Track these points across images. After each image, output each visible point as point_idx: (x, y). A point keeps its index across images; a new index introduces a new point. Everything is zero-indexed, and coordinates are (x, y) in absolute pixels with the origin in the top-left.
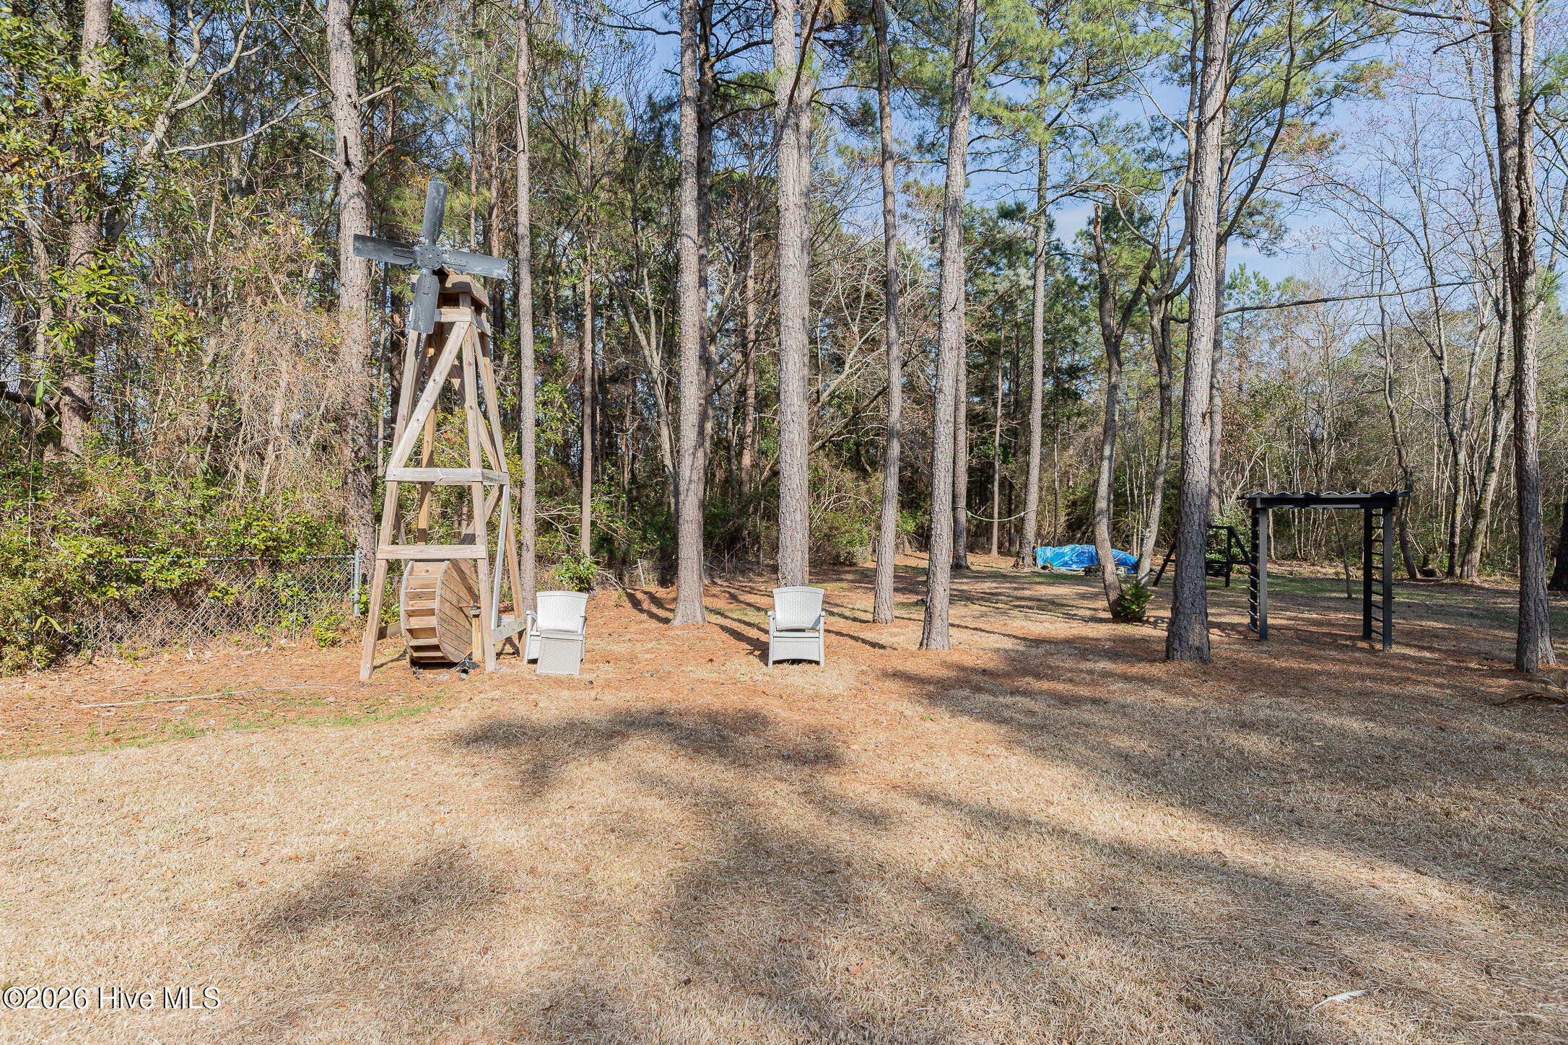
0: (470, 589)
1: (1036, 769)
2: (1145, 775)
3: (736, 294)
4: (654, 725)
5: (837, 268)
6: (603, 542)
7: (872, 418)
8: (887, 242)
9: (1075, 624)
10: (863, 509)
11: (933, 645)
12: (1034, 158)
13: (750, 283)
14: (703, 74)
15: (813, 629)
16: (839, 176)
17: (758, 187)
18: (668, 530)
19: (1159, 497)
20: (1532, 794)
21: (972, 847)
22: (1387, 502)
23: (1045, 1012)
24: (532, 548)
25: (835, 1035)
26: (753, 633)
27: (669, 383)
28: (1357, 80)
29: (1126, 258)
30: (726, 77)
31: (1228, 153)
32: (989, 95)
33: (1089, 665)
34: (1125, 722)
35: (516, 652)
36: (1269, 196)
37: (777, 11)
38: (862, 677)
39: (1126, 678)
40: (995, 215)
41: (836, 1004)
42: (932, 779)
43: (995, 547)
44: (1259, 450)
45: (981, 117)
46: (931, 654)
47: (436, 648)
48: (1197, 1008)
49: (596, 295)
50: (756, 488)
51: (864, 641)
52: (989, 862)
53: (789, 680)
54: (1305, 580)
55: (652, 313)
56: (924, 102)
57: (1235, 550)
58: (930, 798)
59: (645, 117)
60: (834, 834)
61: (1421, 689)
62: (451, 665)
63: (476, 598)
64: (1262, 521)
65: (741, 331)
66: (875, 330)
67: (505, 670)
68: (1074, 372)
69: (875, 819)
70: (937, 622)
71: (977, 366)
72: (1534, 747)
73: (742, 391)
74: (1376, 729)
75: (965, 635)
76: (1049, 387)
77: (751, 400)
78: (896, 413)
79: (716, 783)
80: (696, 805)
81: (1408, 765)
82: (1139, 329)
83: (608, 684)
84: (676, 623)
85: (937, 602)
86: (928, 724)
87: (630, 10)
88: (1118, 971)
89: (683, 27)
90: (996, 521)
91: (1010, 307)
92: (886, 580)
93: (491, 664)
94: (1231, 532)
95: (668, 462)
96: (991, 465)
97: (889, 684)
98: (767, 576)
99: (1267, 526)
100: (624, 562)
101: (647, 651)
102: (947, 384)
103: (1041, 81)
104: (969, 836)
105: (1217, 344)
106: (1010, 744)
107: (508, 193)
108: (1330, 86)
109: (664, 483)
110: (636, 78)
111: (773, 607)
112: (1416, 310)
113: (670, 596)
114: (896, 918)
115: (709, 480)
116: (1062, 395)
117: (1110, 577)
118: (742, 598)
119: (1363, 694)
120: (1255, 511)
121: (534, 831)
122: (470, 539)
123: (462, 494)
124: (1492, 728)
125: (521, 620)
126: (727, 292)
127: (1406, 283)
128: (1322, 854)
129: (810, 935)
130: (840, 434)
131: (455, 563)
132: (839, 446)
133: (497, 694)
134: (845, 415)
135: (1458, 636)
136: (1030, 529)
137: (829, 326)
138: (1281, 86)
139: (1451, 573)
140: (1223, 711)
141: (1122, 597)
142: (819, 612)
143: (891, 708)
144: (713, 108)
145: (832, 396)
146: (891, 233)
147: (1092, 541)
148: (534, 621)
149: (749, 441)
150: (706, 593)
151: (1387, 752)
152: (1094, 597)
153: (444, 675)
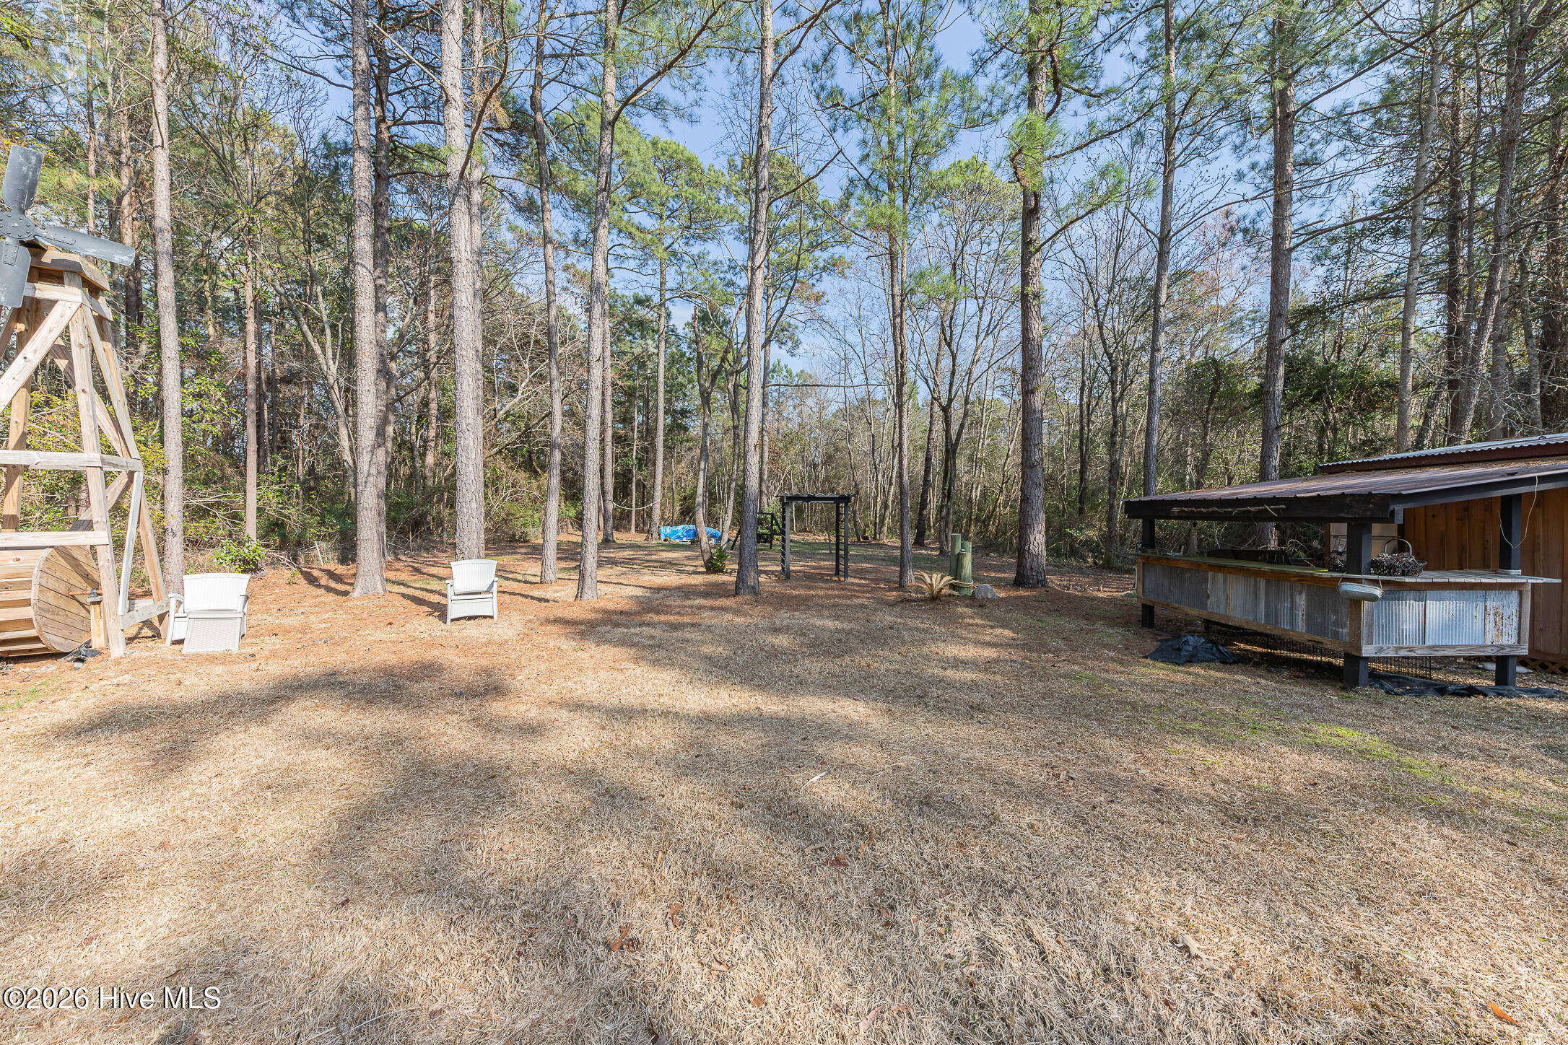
0: (86, 577)
1: (653, 674)
2: (721, 668)
3: (418, 323)
4: (324, 686)
5: (509, 316)
6: (274, 529)
7: (541, 434)
8: (549, 304)
9: (683, 576)
10: (535, 500)
11: (585, 597)
12: (657, 267)
13: (431, 317)
14: (379, 132)
15: (488, 591)
16: (512, 247)
17: (437, 239)
18: (349, 514)
19: (732, 494)
20: (903, 650)
21: (607, 736)
22: (846, 499)
23: (648, 837)
24: (179, 533)
25: (486, 904)
26: (435, 598)
27: (347, 390)
28: (834, 265)
29: (715, 345)
30: (405, 141)
31: (771, 291)
32: (626, 217)
33: (690, 602)
34: (711, 636)
35: (157, 635)
36: (793, 322)
37: (447, 100)
38: (530, 625)
39: (712, 608)
40: (632, 301)
41: (490, 879)
42: (579, 692)
43: (633, 527)
44: (788, 468)
45: (620, 231)
46: (584, 604)
47: (36, 639)
48: (741, 806)
49: (259, 302)
50: (440, 482)
51: (533, 598)
52: (618, 743)
53: (465, 633)
54: (810, 544)
55: (327, 327)
56: (577, 208)
57: (775, 527)
58: (577, 707)
59: (319, 153)
60: (497, 747)
61: (860, 601)
62: (58, 655)
63: (96, 585)
64: (788, 510)
65: (422, 354)
66: (541, 368)
67: (137, 654)
68: (684, 413)
69: (531, 730)
70: (588, 581)
71: (620, 403)
72: (905, 625)
73: (425, 403)
74: (839, 625)
75: (610, 588)
76: (669, 421)
77: (434, 412)
78: (557, 430)
79: (388, 725)
80: (366, 748)
81: (853, 642)
82: (722, 389)
83: (273, 654)
84: (356, 594)
85: (588, 566)
86: (580, 653)
87: (299, 52)
88: (695, 795)
89: (356, 85)
90: (634, 509)
91: (642, 365)
92: (551, 552)
93: (118, 649)
94: (773, 516)
95: (347, 456)
96: (630, 471)
97: (550, 628)
98: (450, 552)
99: (791, 511)
100: (299, 544)
101: (324, 621)
102: (595, 412)
103: (661, 218)
104: (604, 728)
105: (765, 405)
106: (637, 660)
107: (142, 184)
108: (821, 265)
109: (345, 476)
110: (306, 115)
111: (451, 577)
112: (859, 396)
113: (352, 572)
114: (544, 798)
115: (392, 474)
116: (677, 428)
117: (704, 546)
118: (425, 570)
119: (834, 606)
120: (784, 504)
121: (167, 807)
122: (89, 526)
123: (77, 479)
124: (888, 618)
125: (162, 602)
126: (407, 320)
127: (856, 381)
128: (811, 698)
129: (470, 831)
130: (514, 443)
131: (63, 551)
132: (513, 453)
133: (126, 679)
134: (520, 430)
135: (877, 571)
136: (657, 514)
137: (504, 360)
138: (795, 258)
139: (875, 538)
140: (765, 623)
141: (711, 558)
142: (493, 578)
143: (551, 645)
144: (391, 163)
145: (507, 414)
146: (552, 298)
147: (694, 523)
148: (180, 603)
149: (433, 444)
150: (389, 567)
151: (843, 637)
152: (696, 558)
153: (48, 667)
